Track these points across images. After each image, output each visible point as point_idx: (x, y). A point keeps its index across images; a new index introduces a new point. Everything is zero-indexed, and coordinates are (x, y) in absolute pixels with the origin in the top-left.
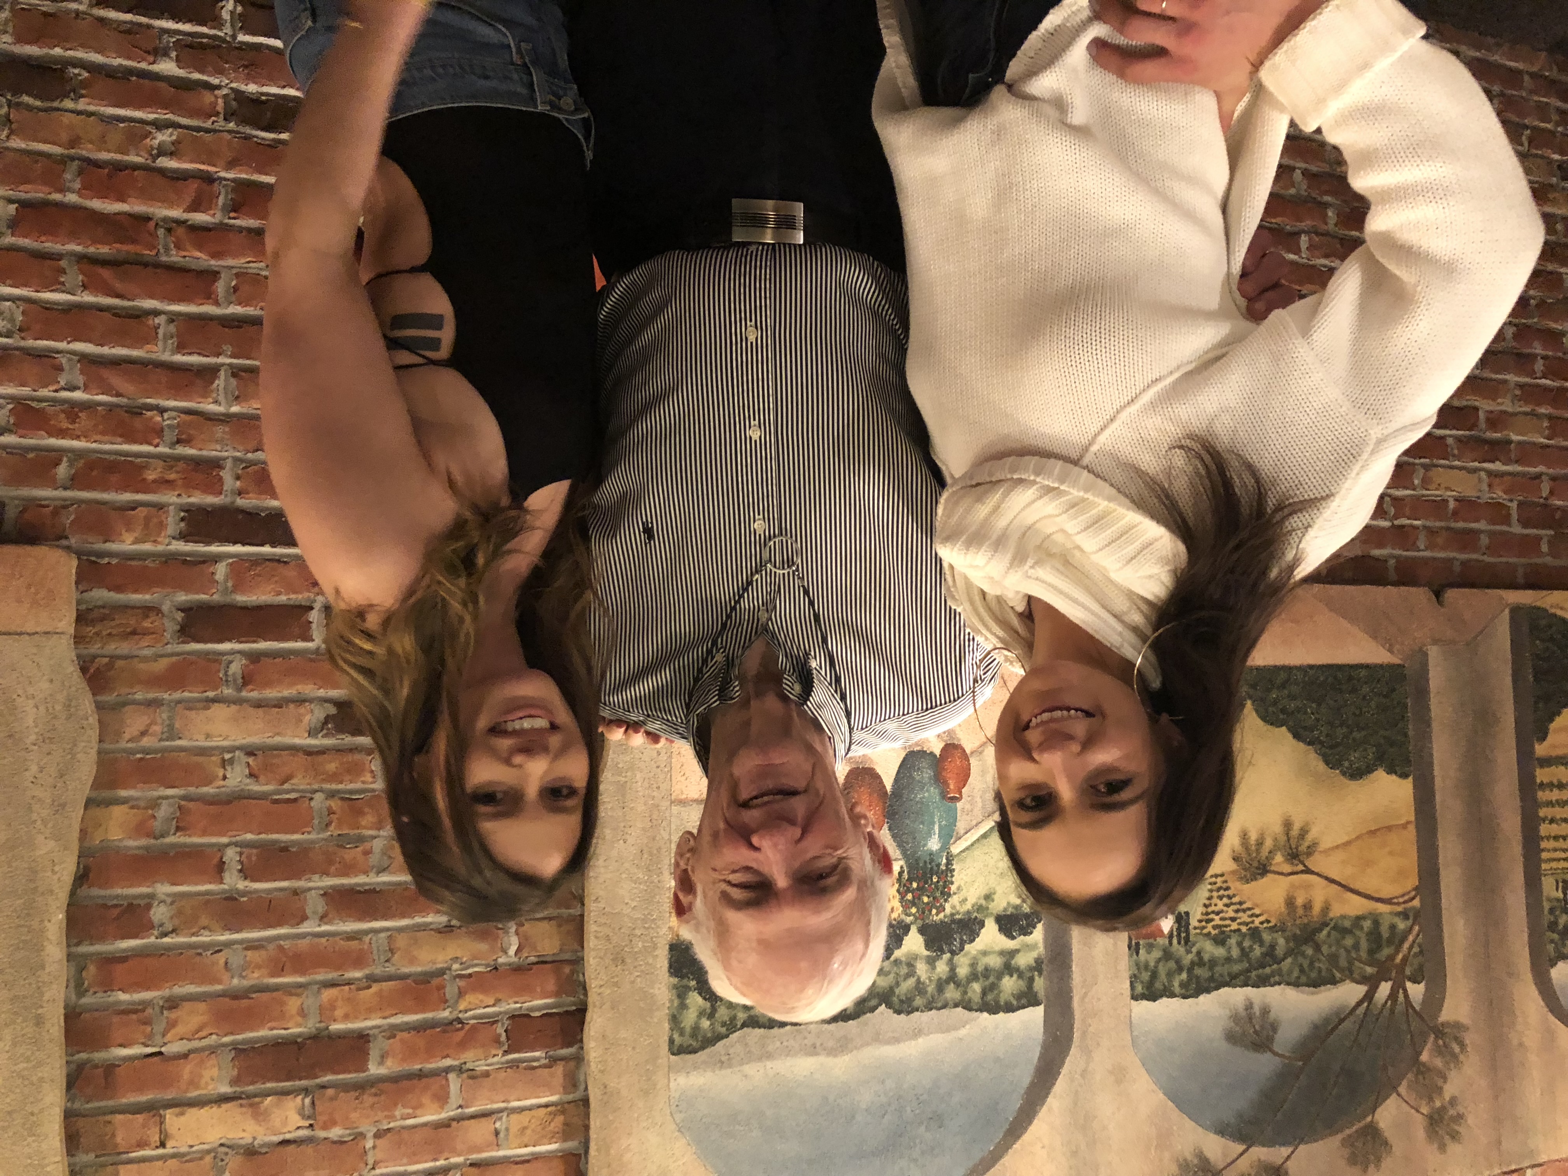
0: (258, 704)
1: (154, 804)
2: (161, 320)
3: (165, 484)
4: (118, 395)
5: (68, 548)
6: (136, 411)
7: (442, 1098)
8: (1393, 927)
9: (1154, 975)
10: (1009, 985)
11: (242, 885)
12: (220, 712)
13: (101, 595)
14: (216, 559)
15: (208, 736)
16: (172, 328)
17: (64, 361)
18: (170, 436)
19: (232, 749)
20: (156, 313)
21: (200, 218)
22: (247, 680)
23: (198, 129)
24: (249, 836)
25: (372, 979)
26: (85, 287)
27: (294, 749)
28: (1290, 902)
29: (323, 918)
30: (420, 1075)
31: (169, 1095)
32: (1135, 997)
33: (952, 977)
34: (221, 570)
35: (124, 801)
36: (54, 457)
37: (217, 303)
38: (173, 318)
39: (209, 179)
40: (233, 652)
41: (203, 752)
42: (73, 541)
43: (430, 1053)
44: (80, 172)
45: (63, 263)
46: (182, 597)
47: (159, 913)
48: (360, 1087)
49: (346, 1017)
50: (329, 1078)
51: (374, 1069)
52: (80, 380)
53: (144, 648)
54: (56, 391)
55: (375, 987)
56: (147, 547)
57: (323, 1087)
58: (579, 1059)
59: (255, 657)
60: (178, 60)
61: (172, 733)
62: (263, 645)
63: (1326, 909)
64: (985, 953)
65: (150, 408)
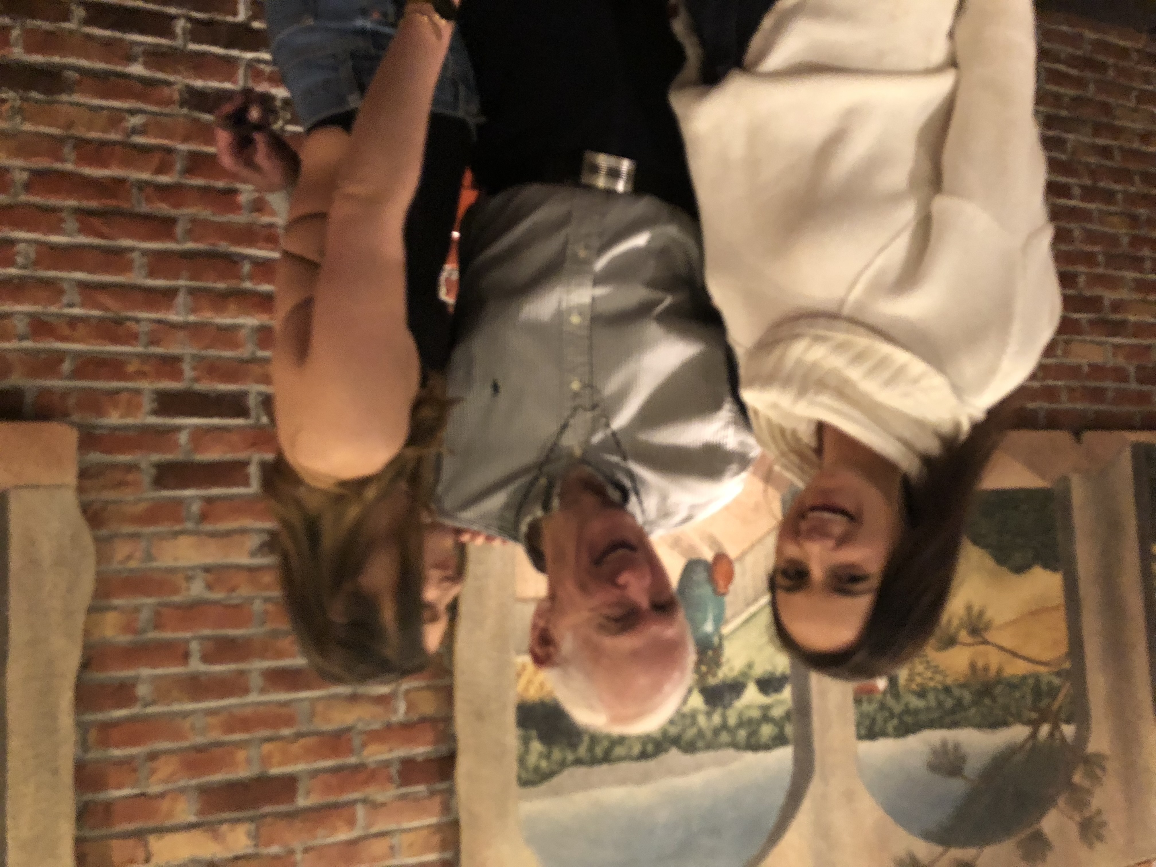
0: (213, 535)
1: (137, 609)
2: (135, 255)
3: (141, 374)
4: (106, 309)
5: (72, 424)
6: (119, 322)
7: (351, 823)
8: (1049, 683)
9: (873, 721)
10: (767, 731)
11: (203, 668)
12: (184, 541)
13: (95, 457)
14: (178, 429)
15: (176, 559)
16: (145, 260)
17: (66, 286)
18: (144, 339)
19: (193, 568)
20: (132, 249)
21: (164, 179)
22: (204, 517)
23: (161, 114)
24: (207, 632)
25: (299, 735)
26: (81, 231)
27: (238, 568)
28: (973, 666)
29: (263, 691)
30: (335, 806)
31: (151, 824)
32: (860, 737)
33: (724, 726)
34: (183, 438)
35: (115, 608)
36: (59, 357)
37: (177, 241)
38: (145, 253)
39: (169, 151)
40: (192, 498)
41: (172, 571)
42: (76, 417)
43: (342, 789)
44: (75, 147)
45: (64, 215)
46: (156, 457)
47: (142, 690)
48: (290, 816)
49: (280, 764)
50: (267, 809)
51: (302, 802)
52: (78, 299)
53: (128, 495)
54: (61, 308)
55: (302, 741)
56: (129, 421)
57: (264, 816)
58: (451, 792)
59: (209, 500)
60: (146, 65)
61: (149, 557)
62: (216, 491)
63: (1000, 671)
64: (748, 707)
65: (129, 319)
